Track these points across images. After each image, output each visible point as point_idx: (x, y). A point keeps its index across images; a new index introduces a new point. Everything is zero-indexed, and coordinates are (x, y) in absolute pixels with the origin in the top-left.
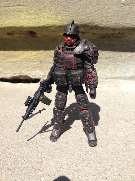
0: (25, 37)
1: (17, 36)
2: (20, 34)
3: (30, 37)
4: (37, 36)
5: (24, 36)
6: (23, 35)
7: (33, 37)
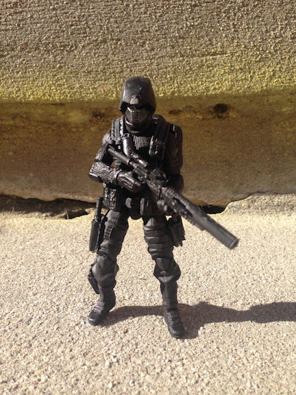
0: (203, 119)
1: (188, 116)
2: (195, 112)
3: (214, 118)
4: (228, 117)
5: (201, 117)
6: (201, 114)
7: (220, 117)
